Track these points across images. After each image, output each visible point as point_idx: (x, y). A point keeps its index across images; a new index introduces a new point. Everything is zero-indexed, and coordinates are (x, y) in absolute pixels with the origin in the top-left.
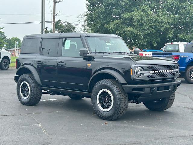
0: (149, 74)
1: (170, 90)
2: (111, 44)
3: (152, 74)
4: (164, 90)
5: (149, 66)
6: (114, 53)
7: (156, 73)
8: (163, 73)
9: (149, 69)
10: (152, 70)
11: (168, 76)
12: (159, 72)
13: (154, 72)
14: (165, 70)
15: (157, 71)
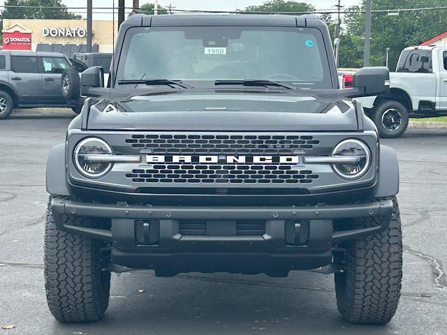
0: (136, 166)
1: (266, 237)
2: (225, 53)
3: (152, 168)
4: (238, 235)
5: (134, 136)
6: (216, 84)
7: (180, 165)
8: (222, 166)
9: (134, 146)
10: (154, 150)
11: (260, 181)
12: (201, 161)
13: (169, 159)
14: (240, 157)
15: (188, 159)
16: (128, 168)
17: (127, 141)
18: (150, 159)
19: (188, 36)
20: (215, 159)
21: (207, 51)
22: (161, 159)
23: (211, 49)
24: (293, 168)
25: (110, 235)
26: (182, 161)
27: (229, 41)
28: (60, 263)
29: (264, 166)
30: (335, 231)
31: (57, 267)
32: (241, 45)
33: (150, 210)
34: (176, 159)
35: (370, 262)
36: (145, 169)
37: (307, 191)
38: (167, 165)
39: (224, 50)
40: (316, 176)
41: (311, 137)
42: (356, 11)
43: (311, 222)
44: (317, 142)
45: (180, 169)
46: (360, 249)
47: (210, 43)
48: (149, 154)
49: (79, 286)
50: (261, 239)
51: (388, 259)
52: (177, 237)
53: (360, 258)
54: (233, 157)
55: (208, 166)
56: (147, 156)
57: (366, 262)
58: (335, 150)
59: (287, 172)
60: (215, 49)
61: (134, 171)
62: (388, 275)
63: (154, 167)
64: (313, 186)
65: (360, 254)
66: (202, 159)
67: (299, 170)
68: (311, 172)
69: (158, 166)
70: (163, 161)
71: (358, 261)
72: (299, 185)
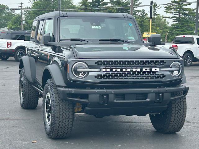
0: (99, 73)
1: (148, 100)
2: (100, 28)
3: (105, 74)
4: (136, 99)
5: (98, 61)
6: (100, 40)
7: (116, 73)
8: (132, 72)
9: (98, 65)
10: (106, 67)
11: (145, 78)
12: (123, 71)
13: (111, 70)
14: (138, 69)
15: (119, 70)
16: (95, 74)
17: (95, 63)
18: (104, 70)
19: (84, 21)
20: (129, 70)
21: (93, 27)
22: (108, 70)
23: (95, 26)
24: (157, 73)
25: (87, 101)
26: (116, 71)
27: (101, 23)
28: (60, 114)
29: (147, 72)
30: (171, 97)
31: (59, 115)
32: (105, 25)
33: (106, 90)
34: (114, 70)
35: (177, 109)
36: (102, 74)
37: (162, 82)
38: (111, 73)
39: (99, 27)
40: (165, 76)
41: (163, 61)
42: (29, 9)
43: (164, 93)
44: (166, 63)
45: (116, 74)
46: (173, 104)
47: (93, 24)
48: (103, 68)
49: (67, 123)
50: (146, 101)
51: (183, 108)
52: (115, 101)
53: (173, 107)
54: (135, 69)
55: (126, 72)
56: (103, 69)
57: (176, 109)
58: (171, 66)
59: (155, 75)
60: (96, 26)
61: (98, 75)
62: (183, 114)
63: (106, 73)
64: (164, 80)
65: (173, 106)
66: (124, 70)
67: (159, 73)
68: (163, 74)
69: (107, 73)
70: (109, 71)
71: (173, 108)
72: (159, 79)
